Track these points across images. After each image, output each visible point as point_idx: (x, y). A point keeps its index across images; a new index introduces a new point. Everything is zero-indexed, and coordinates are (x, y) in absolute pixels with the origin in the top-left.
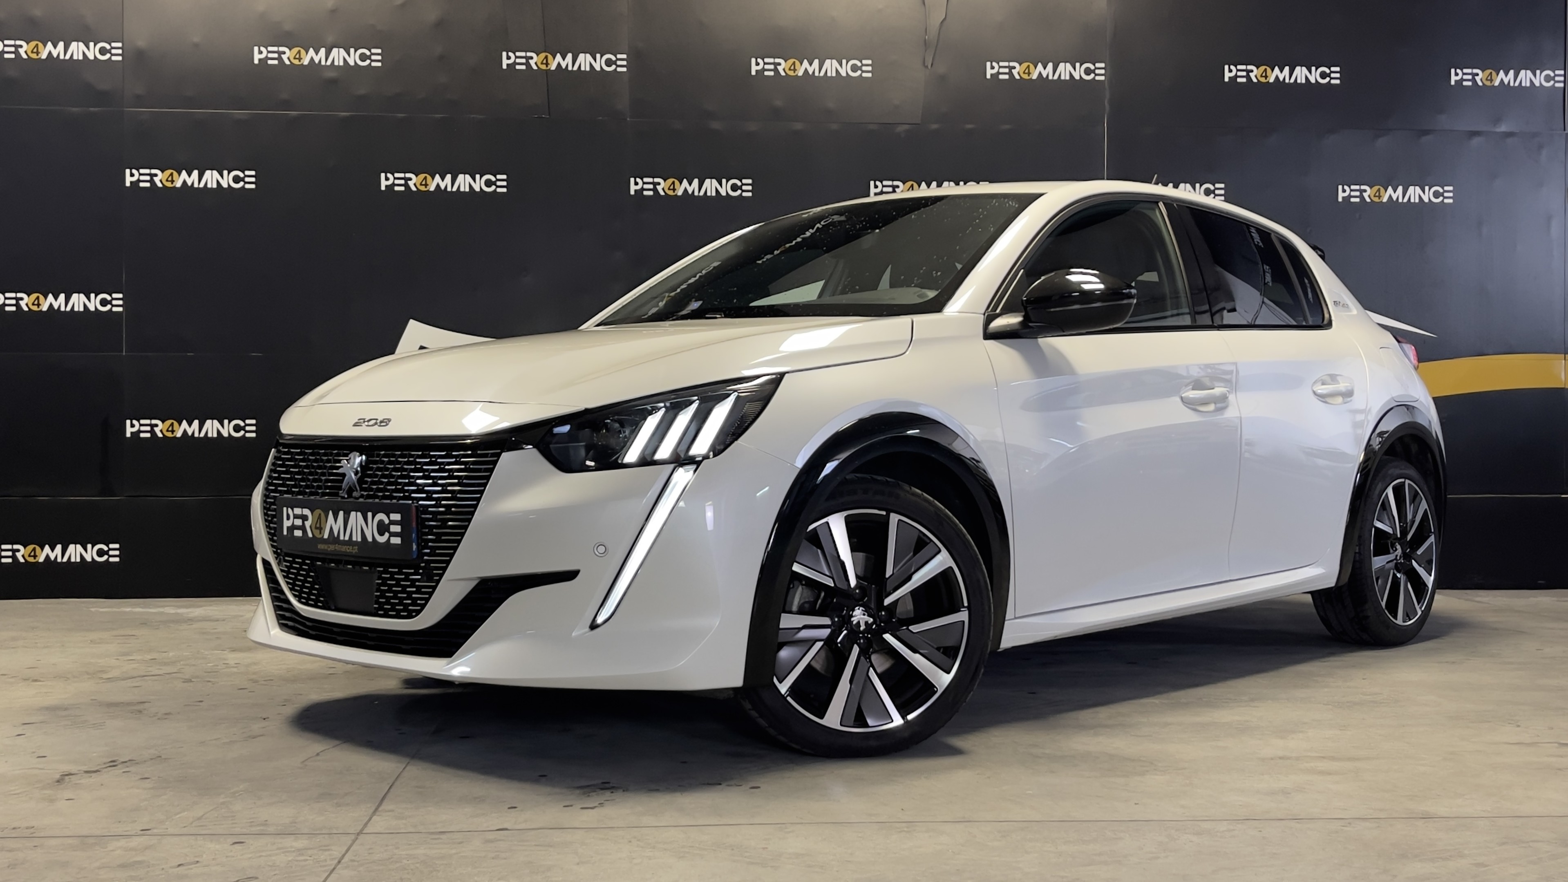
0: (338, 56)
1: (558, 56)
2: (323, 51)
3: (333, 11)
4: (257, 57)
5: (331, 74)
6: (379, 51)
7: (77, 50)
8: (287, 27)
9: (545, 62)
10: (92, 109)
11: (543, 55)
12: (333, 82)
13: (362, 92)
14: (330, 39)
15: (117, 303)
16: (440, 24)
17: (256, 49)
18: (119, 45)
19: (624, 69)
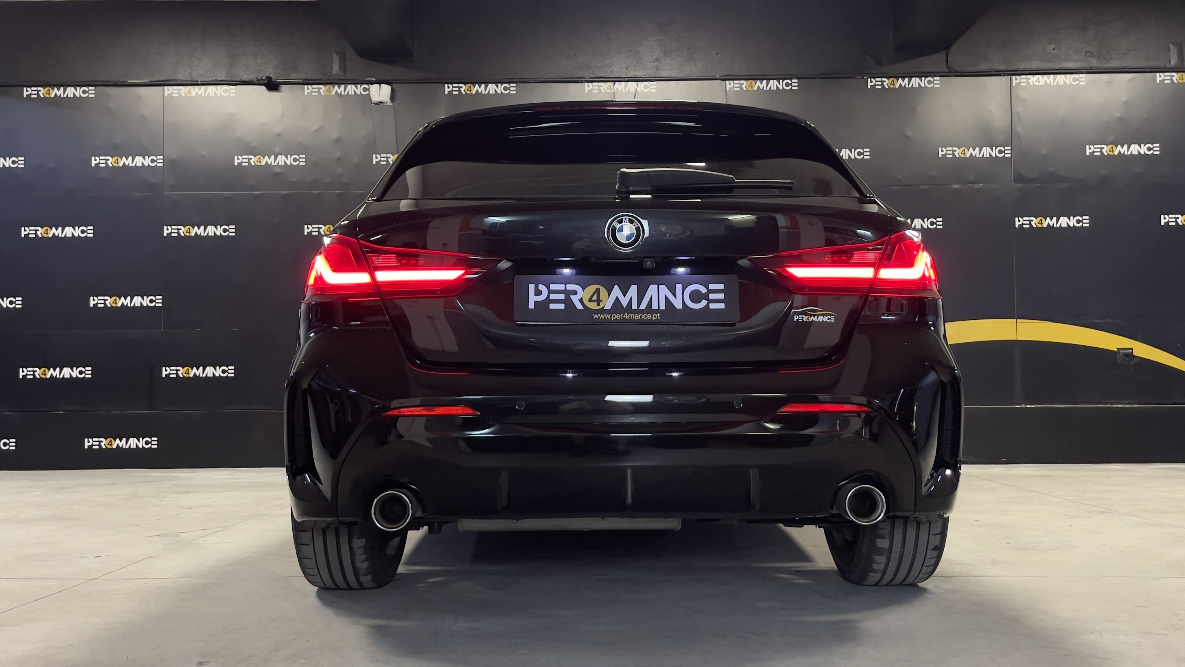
0: (281, 160)
2: (273, 157)
3: (279, 135)
4: (236, 162)
5: (278, 170)
6: (304, 156)
7: (139, 161)
8: (253, 145)
10: (146, 194)
11: (396, 156)
12: (278, 174)
13: (295, 179)
14: (277, 150)
15: (159, 301)
16: (338, 141)
17: (236, 157)
18: (162, 157)
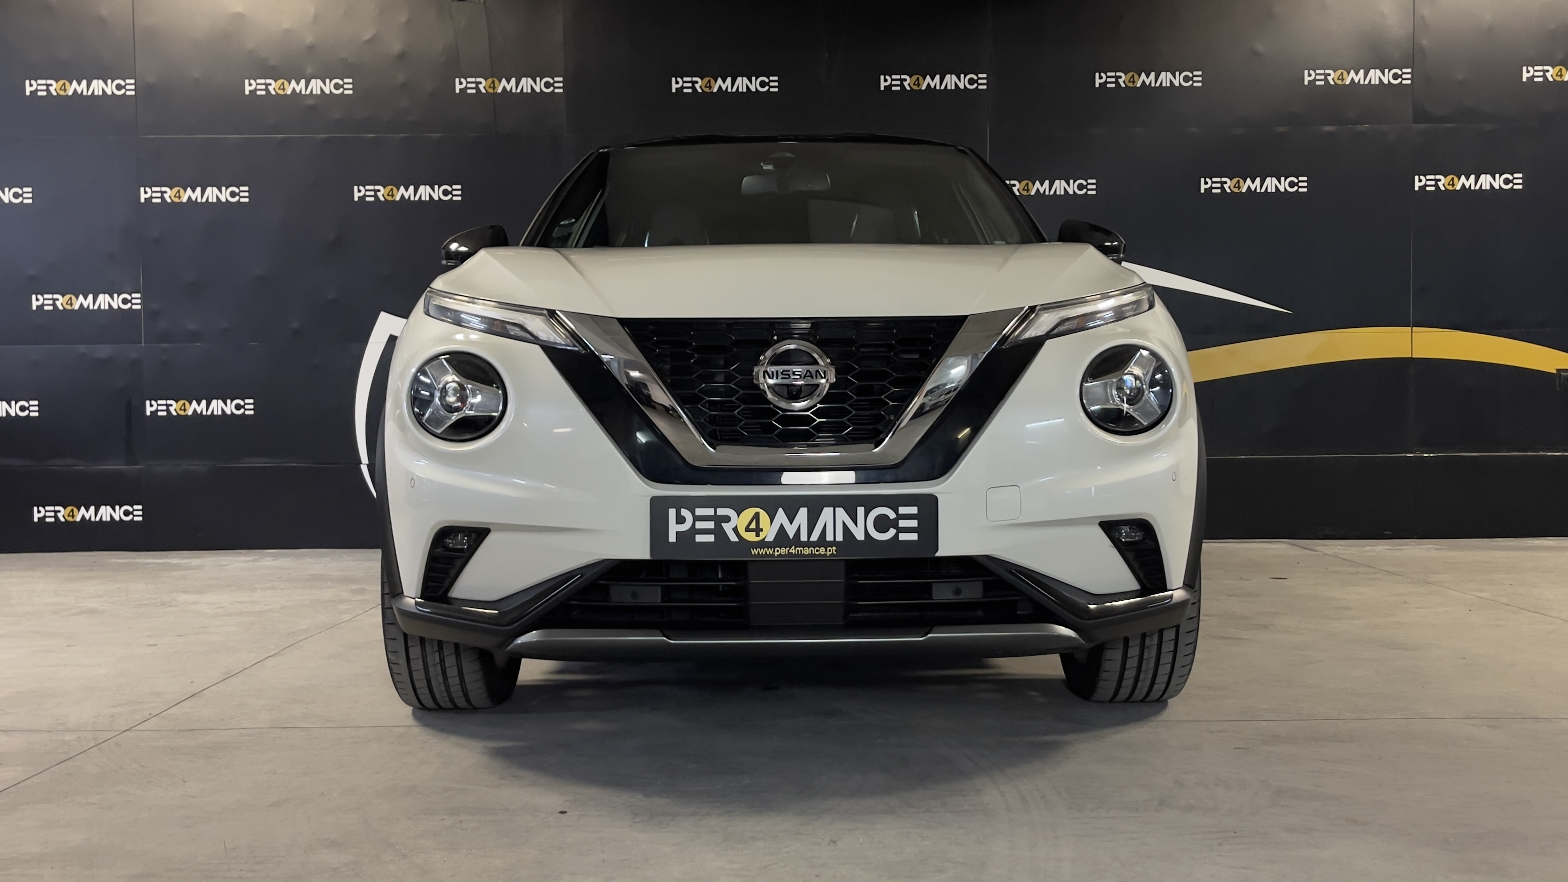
0: (316, 85)
1: (504, 80)
2: (303, 82)
3: (311, 48)
4: (247, 89)
5: (311, 102)
6: (350, 80)
7: (98, 87)
8: (274, 62)
9: (492, 86)
11: (490, 80)
12: (313, 108)
13: (337, 115)
14: (309, 71)
15: (136, 302)
16: (402, 56)
17: (247, 82)
18: (132, 81)
19: (561, 91)
